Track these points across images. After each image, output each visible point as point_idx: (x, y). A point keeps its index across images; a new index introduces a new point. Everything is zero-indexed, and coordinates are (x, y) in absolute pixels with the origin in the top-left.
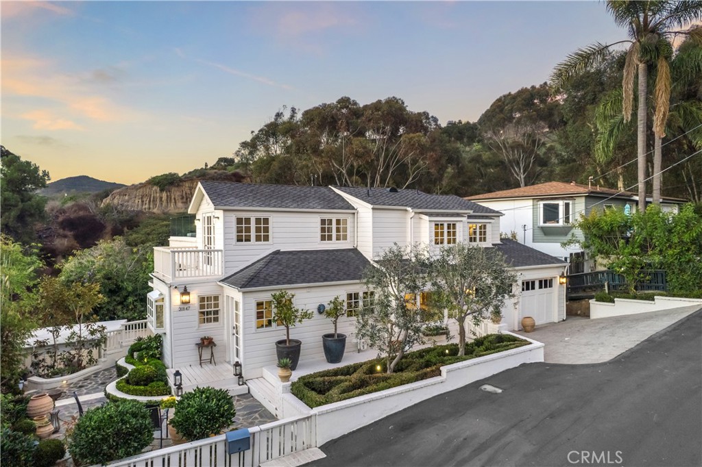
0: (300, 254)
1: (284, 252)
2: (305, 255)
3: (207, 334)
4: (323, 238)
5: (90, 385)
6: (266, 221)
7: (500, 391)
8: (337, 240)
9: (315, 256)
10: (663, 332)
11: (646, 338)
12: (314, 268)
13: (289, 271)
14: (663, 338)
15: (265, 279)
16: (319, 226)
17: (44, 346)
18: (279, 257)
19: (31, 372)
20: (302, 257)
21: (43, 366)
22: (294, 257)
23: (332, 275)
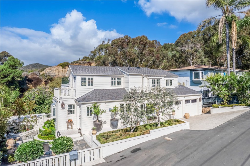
0: (103, 90)
1: (98, 90)
2: (105, 91)
3: (70, 118)
4: (112, 84)
5: (30, 136)
6: (92, 79)
7: (171, 139)
9: (109, 91)
10: (234, 119)
11: (227, 121)
12: (108, 95)
13: (99, 96)
14: (234, 121)
15: (90, 99)
16: (111, 80)
17: (15, 122)
18: (96, 91)
19: (10, 131)
20: (104, 91)
21: (15, 129)
22: (102, 91)
23: (114, 98)
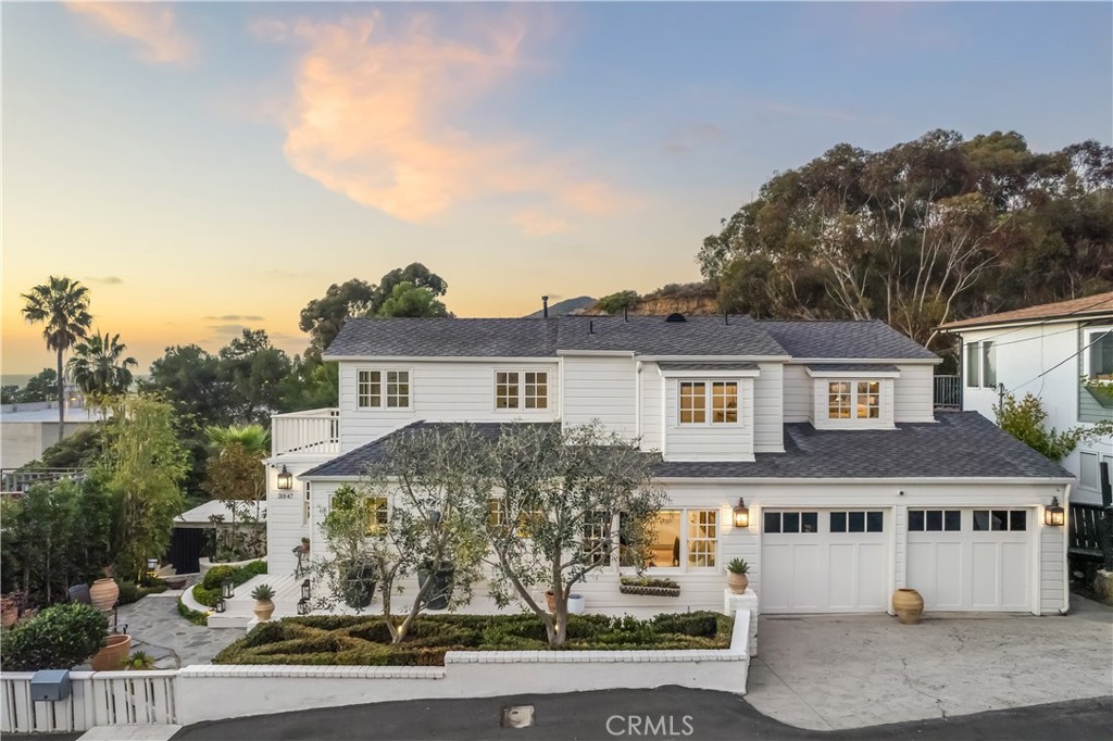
1: (431, 424)
4: (501, 404)
6: (404, 376)
8: (527, 407)
16: (494, 383)
